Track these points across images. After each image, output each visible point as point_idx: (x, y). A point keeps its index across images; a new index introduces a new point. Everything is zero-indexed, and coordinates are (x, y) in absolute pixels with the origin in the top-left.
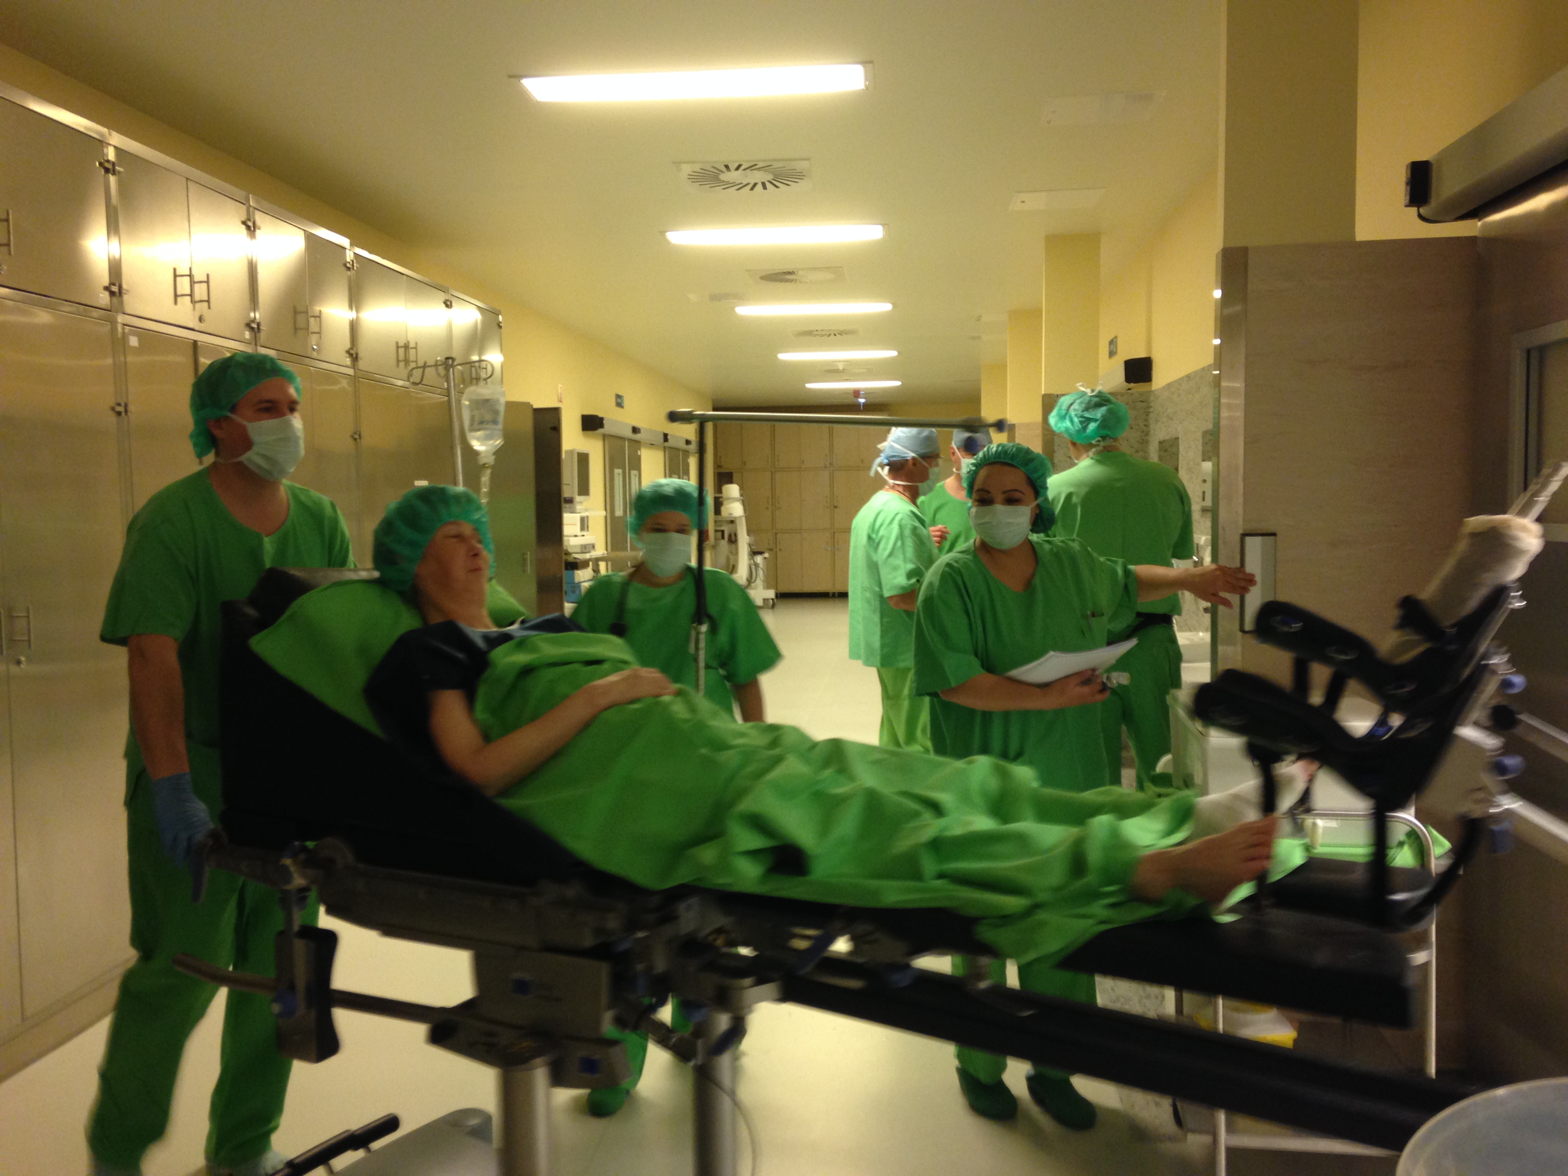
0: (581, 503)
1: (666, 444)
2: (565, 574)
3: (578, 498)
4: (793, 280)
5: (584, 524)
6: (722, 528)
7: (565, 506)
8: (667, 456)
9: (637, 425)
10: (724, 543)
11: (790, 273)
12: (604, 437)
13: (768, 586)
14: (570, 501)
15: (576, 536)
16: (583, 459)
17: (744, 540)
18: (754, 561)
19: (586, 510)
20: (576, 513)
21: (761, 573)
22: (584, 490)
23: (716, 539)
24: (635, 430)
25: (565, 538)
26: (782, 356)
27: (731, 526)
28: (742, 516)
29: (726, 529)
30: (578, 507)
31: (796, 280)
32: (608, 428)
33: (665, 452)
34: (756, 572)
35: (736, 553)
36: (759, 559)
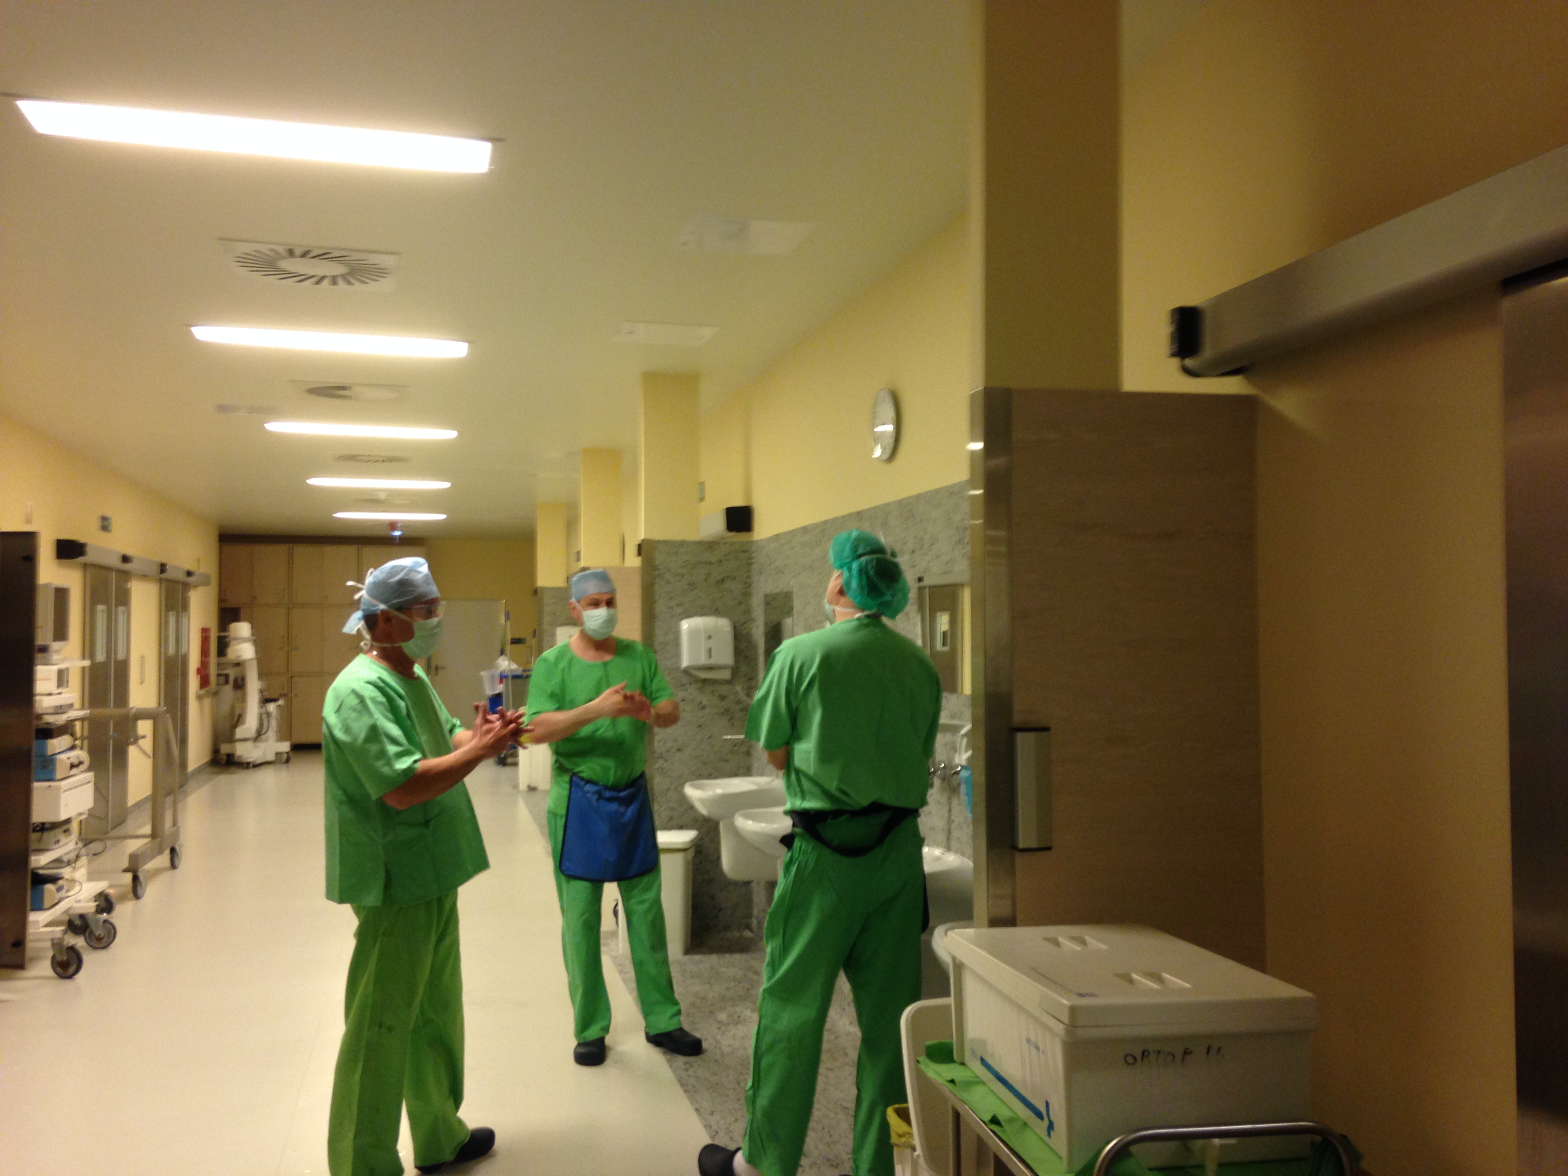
0: (57, 651)
1: (163, 576)
2: (35, 744)
3: (55, 645)
4: (348, 396)
5: (62, 678)
6: (226, 672)
7: (39, 656)
8: (163, 589)
9: (129, 552)
10: (228, 689)
11: (344, 388)
12: (85, 566)
13: (281, 738)
14: (44, 649)
15: (50, 694)
16: (61, 595)
17: (254, 686)
18: (266, 710)
19: (64, 660)
20: (51, 665)
21: (274, 723)
22: (61, 634)
23: (218, 685)
24: (125, 559)
25: (38, 698)
26: (313, 481)
27: (237, 669)
28: (252, 659)
29: (232, 673)
30: (55, 657)
31: (351, 396)
32: (91, 557)
33: (160, 587)
34: (269, 722)
35: (243, 700)
36: (272, 707)
